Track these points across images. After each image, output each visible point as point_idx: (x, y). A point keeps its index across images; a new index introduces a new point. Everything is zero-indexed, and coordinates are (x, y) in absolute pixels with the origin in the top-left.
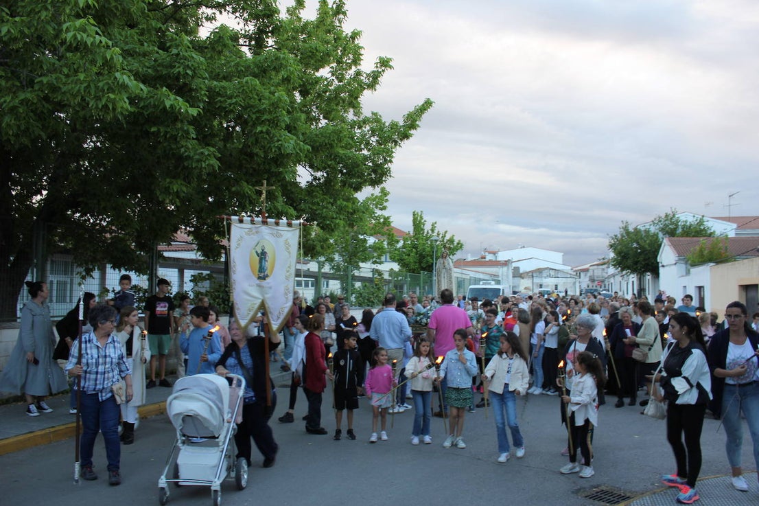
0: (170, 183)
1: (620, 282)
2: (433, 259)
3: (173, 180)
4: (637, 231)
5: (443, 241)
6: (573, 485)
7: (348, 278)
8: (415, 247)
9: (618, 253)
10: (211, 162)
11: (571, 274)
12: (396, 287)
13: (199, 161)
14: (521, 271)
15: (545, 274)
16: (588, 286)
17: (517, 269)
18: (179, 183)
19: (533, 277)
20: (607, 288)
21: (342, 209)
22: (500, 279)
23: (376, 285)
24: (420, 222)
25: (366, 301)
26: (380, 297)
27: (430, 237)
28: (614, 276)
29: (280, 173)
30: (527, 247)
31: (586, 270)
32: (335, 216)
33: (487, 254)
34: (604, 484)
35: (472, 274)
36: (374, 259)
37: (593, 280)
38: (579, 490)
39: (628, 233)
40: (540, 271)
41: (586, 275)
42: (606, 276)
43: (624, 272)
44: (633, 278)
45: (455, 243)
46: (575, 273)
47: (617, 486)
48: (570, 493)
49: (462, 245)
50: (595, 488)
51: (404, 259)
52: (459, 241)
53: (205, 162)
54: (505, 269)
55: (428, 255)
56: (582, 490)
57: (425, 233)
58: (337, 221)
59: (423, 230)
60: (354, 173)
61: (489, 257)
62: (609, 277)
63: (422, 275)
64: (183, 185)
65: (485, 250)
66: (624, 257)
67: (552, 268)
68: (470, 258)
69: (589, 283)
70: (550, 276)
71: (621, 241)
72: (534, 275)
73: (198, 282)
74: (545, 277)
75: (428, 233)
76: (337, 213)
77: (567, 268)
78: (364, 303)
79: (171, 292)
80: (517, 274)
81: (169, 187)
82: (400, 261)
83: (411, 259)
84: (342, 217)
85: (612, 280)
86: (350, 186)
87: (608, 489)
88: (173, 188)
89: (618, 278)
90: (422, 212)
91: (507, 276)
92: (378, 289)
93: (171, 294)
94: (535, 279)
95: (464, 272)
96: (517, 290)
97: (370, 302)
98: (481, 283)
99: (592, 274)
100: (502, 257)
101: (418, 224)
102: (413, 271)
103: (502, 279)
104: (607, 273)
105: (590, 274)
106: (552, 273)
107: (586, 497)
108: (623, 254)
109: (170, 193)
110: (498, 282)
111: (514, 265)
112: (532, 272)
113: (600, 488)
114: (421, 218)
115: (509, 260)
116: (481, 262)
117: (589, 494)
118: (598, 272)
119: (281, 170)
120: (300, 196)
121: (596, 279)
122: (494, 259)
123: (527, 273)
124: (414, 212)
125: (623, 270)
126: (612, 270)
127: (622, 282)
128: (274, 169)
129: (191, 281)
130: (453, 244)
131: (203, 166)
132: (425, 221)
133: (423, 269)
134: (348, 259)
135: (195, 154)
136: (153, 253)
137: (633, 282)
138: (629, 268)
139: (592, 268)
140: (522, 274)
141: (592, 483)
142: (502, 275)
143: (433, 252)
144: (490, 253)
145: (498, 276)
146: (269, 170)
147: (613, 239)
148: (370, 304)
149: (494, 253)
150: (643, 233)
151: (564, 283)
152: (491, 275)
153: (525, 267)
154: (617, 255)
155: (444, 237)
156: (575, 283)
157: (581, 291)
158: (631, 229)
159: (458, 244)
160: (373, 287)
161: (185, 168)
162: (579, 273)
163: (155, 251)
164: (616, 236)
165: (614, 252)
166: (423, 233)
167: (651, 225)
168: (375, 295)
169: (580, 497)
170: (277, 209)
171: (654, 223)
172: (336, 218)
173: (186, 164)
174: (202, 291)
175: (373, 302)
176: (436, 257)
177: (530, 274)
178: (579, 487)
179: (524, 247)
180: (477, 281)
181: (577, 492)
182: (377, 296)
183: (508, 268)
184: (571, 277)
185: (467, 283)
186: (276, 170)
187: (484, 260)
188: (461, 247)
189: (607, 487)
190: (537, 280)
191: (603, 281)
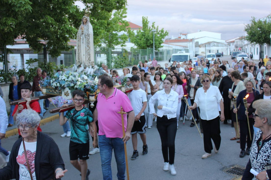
0: (6, 20)
1: (251, 48)
2: (153, 41)
3: (7, 18)
4: (260, 22)
5: (157, 31)
6: (221, 165)
7: (109, 54)
8: (143, 35)
9: (250, 34)
10: (27, 7)
11: (225, 44)
12: (134, 55)
13: (20, 7)
14: (200, 44)
15: (212, 44)
16: (234, 50)
17: (197, 43)
18: (11, 19)
19: (205, 46)
20: (244, 51)
21: (102, 24)
22: (188, 48)
23: (124, 57)
24: (146, 22)
25: (119, 66)
26: (126, 63)
27: (151, 30)
28: (247, 45)
29: (67, 9)
30: (203, 31)
31: (233, 42)
32: (99, 28)
33: (182, 35)
34: (236, 164)
35: (174, 47)
36: (122, 44)
37: (236, 47)
38: (224, 168)
39: (255, 23)
40: (209, 43)
41: (233, 44)
42: (244, 45)
43: (253, 43)
44: (257, 46)
45: (164, 32)
46: (227, 44)
47: (243, 165)
48: (219, 170)
49: (168, 33)
50: (232, 166)
51: (138, 42)
52: (166, 31)
53: (23, 7)
54: (191, 43)
55: (150, 39)
56: (225, 168)
57: (149, 28)
58: (100, 30)
59: (147, 26)
60: (107, 4)
61: (183, 37)
62: (245, 45)
63: (147, 50)
64: (13, 20)
65: (181, 34)
66: (252, 36)
67: (215, 41)
68: (173, 38)
69: (235, 48)
70: (214, 46)
71: (251, 28)
72: (206, 45)
73: (30, 63)
74: (212, 46)
75: (150, 28)
76: (100, 26)
77: (223, 41)
78: (118, 66)
79: (16, 70)
80: (197, 45)
81: (6, 22)
82: (136, 43)
83: (142, 42)
84: (102, 28)
85: (246, 47)
86: (106, 10)
87: (238, 167)
88: (8, 23)
89: (250, 46)
90: (147, 17)
91: (192, 47)
92: (125, 59)
93: (16, 71)
94: (206, 47)
95: (170, 46)
96: (197, 54)
97: (121, 66)
98: (178, 52)
99: (236, 44)
100: (189, 37)
101: (145, 23)
102: (143, 48)
103: (190, 48)
104: (244, 43)
105: (235, 44)
106: (215, 44)
107: (227, 171)
108: (252, 34)
109: (7, 25)
110: (187, 51)
111: (196, 41)
112: (205, 44)
113: (234, 167)
114: (147, 20)
115: (193, 39)
116: (178, 40)
117: (229, 170)
118: (240, 43)
119: (67, 7)
120: (79, 18)
121: (238, 46)
122: (185, 38)
123: (203, 44)
124: (143, 17)
125: (252, 42)
126: (246, 42)
127: (252, 48)
128: (63, 7)
129: (26, 63)
130: (163, 33)
131: (22, 10)
132: (149, 22)
133: (148, 46)
134: (109, 45)
135: (18, 3)
136: (4, 50)
137: (257, 48)
138: (255, 41)
139: (236, 41)
140: (200, 45)
141: (230, 164)
142: (190, 47)
143: (153, 37)
144: (183, 35)
145: (187, 47)
146: (61, 8)
147: (247, 26)
148: (121, 67)
149: (185, 35)
150: (263, 22)
151: (222, 49)
152: (184, 47)
153: (201, 42)
154: (249, 34)
155: (157, 29)
156: (227, 49)
157: (230, 53)
158: (256, 21)
159: (166, 32)
160: (122, 58)
161: (13, 11)
162: (229, 44)
163: (5, 50)
164: (248, 25)
165: (248, 33)
166: (148, 28)
167: (267, 18)
168: (124, 62)
169: (224, 172)
170: (67, 29)
171: (269, 17)
172: (99, 29)
173: (13, 9)
174: (32, 68)
175: (122, 66)
176: (155, 40)
177: (204, 45)
178: (223, 166)
179: (201, 31)
180: (176, 51)
181: (222, 169)
182: (125, 63)
183: (193, 43)
184: (225, 46)
185: (171, 52)
186: (65, 7)
187: (180, 39)
188: (167, 34)
189: (238, 166)
190: (208, 48)
191: (242, 47)
